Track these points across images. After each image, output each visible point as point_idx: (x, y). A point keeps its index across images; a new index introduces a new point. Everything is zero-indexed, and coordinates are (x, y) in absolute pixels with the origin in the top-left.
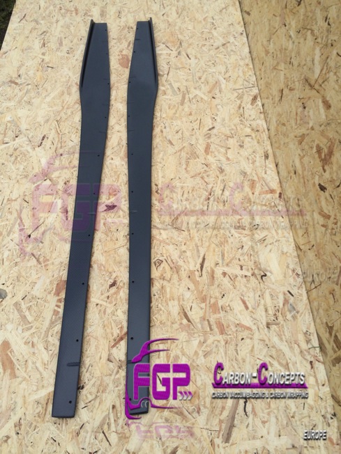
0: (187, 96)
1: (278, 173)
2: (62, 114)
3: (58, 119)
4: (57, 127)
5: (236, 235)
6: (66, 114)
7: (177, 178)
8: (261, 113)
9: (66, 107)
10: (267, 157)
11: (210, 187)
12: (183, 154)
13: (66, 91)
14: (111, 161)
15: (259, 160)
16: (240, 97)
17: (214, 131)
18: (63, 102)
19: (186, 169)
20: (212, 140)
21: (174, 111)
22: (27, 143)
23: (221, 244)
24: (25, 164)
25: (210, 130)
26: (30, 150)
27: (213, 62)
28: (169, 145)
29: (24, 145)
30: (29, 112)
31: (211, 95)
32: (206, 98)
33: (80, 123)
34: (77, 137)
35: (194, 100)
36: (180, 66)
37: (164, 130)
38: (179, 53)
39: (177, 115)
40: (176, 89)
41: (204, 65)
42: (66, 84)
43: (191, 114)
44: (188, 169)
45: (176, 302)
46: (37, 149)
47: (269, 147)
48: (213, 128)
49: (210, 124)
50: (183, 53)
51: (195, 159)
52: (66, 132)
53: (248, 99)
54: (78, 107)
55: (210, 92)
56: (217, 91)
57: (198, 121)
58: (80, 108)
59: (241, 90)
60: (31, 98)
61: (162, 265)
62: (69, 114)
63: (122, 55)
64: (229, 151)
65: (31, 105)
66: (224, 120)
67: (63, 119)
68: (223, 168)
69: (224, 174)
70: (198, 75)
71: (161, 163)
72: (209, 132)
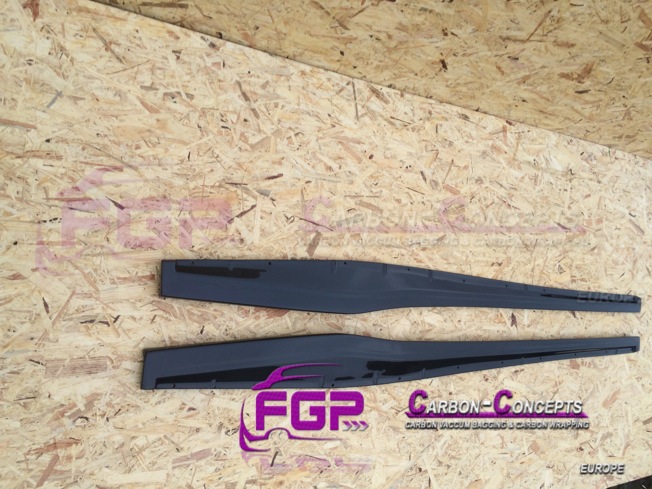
0: (365, 200)
1: (485, 113)
5: (542, 186)
6: (386, 401)
8: (402, 96)
9: (373, 405)
10: (466, 118)
11: (497, 200)
14: (462, 323)
15: (469, 128)
16: (373, 115)
17: (428, 173)
20: (440, 181)
23: (548, 203)
24: (461, 442)
25: (425, 179)
27: (292, 134)
29: (434, 453)
31: (366, 160)
32: (371, 171)
35: (374, 190)
36: (298, 198)
38: (264, 193)
41: (300, 153)
43: (399, 201)
45: (586, 257)
47: (455, 109)
48: (422, 173)
49: (416, 176)
50: (264, 185)
53: (375, 105)
55: (360, 161)
57: (411, 193)
59: (359, 107)
61: (562, 266)
64: (456, 162)
66: (410, 154)
67: (395, 403)
69: (483, 179)
70: (321, 169)
72: (428, 181)
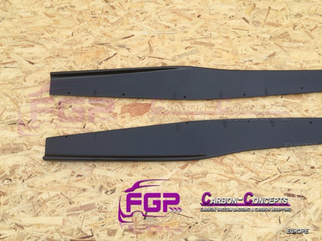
2: (244, 178)
3: (254, 182)
4: (269, 180)
7: (317, 50)
12: (286, 44)
13: (200, 180)
18: (221, 180)
19: (304, 43)
21: (224, 53)
22: (302, 215)
26: (314, 208)
28: (276, 57)
30: (245, 226)
33: (257, 152)
34: (281, 153)
37: (255, 62)
39: (230, 50)
40: (188, 51)
42: (184, 183)
44: (303, 41)
46: (309, 200)
51: (289, 35)
52: (275, 168)
54: (228, 159)
56: (189, 13)
58: (230, 156)
60: (216, 231)
62: (242, 169)
63: (122, 113)
65: (231, 226)
68: (295, 14)
71: (302, 64)
